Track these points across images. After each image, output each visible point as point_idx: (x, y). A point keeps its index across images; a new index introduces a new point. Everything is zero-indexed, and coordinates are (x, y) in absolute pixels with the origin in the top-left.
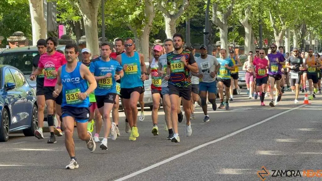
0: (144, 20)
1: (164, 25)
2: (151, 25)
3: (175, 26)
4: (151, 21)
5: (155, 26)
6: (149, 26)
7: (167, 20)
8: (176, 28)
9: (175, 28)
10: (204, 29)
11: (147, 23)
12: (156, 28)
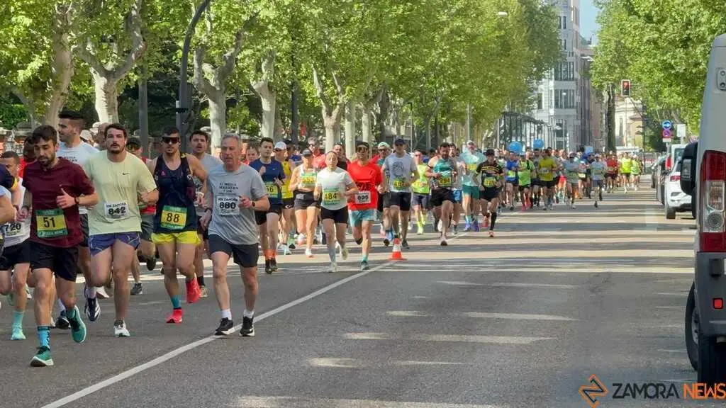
0: (51, 80)
1: (93, 93)
2: (66, 92)
3: (116, 95)
4: (66, 82)
5: (75, 93)
6: (62, 94)
7: (99, 82)
8: (118, 98)
9: (116, 98)
10: (177, 102)
11: (57, 88)
12: (76, 98)
